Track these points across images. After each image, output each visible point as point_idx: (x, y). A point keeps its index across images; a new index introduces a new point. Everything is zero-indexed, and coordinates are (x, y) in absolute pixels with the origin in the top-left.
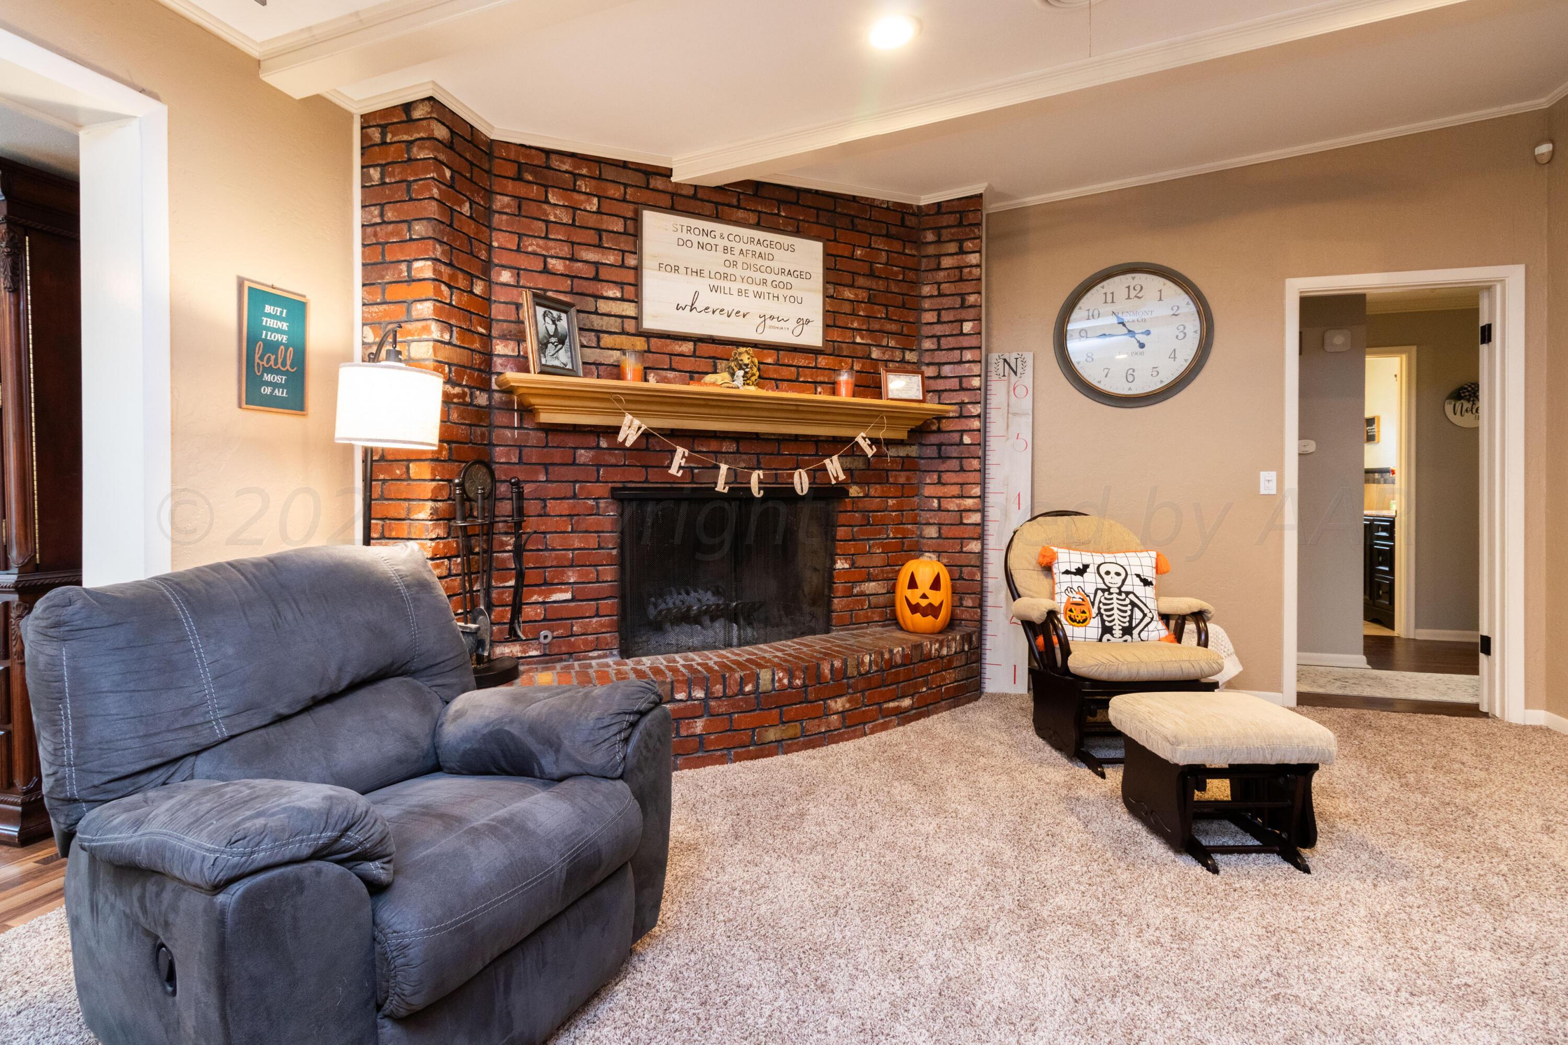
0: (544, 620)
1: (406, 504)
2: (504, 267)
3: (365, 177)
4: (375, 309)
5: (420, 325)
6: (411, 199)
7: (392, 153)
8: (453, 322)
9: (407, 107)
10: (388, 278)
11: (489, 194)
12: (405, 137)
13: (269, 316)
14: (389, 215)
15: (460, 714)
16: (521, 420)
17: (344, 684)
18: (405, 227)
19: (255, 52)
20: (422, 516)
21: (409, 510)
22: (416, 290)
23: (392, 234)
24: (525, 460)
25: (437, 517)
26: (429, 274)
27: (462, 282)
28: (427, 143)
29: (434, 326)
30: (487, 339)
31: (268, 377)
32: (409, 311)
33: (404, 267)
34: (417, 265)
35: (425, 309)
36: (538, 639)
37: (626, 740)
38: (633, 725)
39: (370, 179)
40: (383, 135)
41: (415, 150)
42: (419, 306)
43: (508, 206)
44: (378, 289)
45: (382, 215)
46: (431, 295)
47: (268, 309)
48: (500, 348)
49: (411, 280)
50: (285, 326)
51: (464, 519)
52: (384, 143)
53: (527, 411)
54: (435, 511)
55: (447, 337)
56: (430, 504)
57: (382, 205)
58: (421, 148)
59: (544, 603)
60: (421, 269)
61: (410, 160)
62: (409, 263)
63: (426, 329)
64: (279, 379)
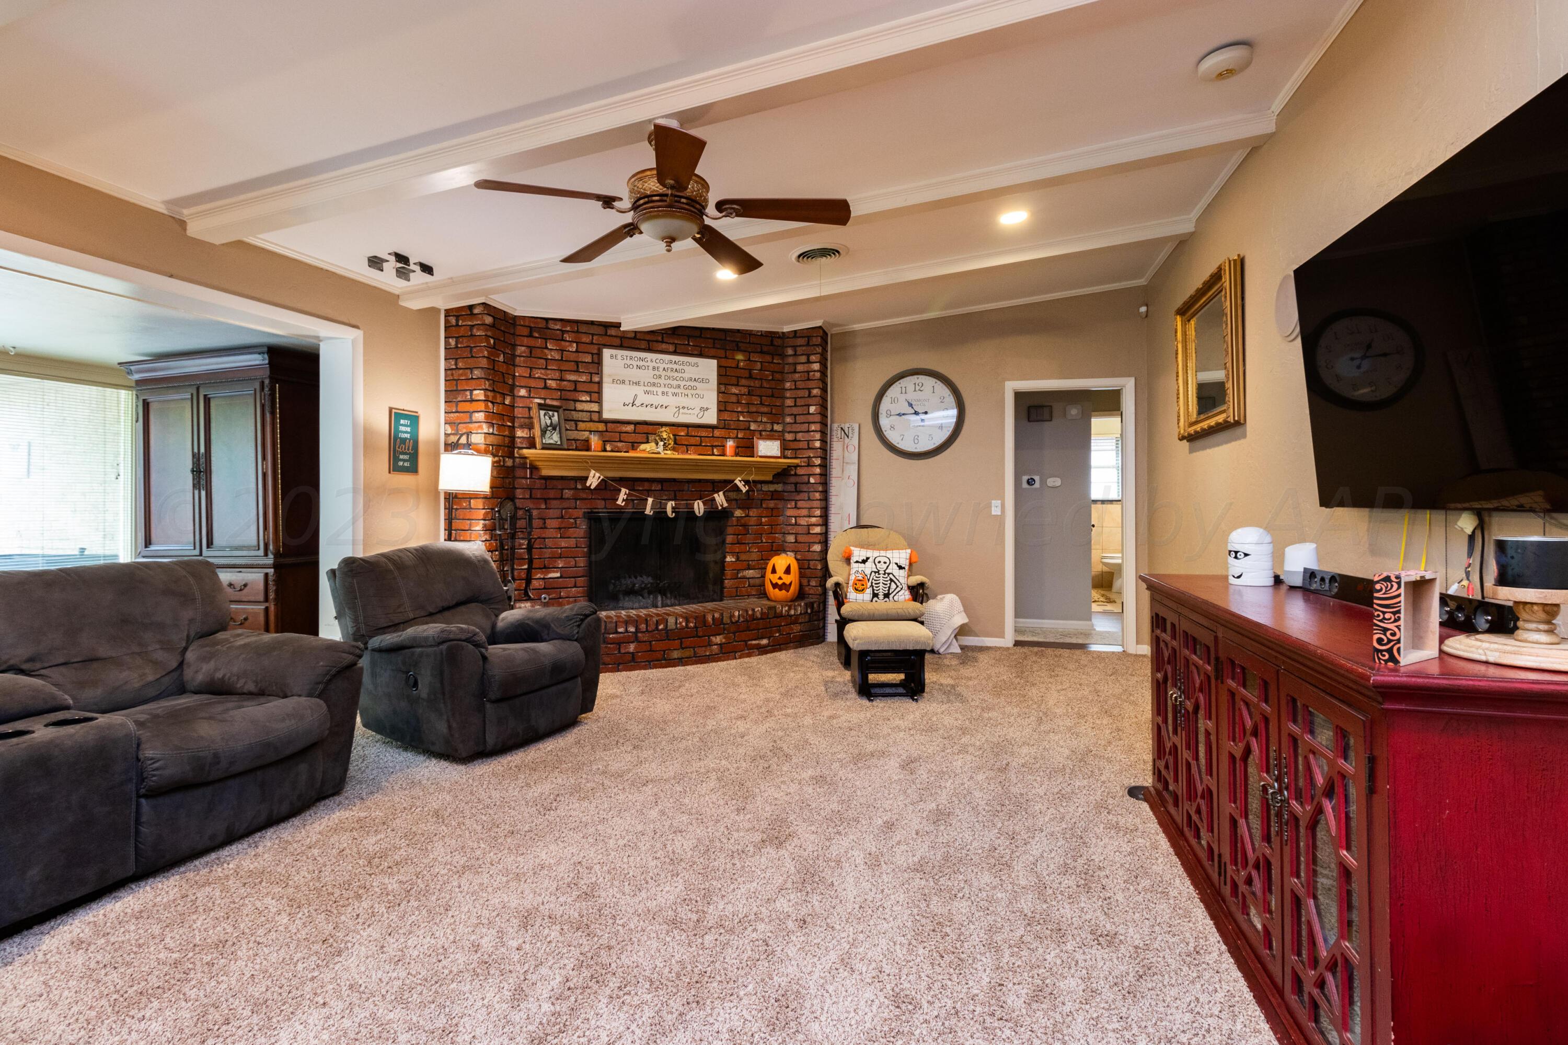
0: (544, 588)
1: (468, 522)
2: (522, 387)
3: (447, 343)
4: (452, 415)
5: (477, 425)
6: (472, 357)
7: (462, 331)
8: (494, 422)
9: (471, 307)
10: (459, 399)
11: (514, 346)
12: (470, 323)
13: (402, 425)
14: (460, 365)
15: (503, 619)
16: (531, 473)
17: (454, 602)
18: (469, 371)
19: (397, 292)
20: (477, 528)
21: (470, 525)
22: (475, 406)
23: (461, 375)
24: (533, 496)
25: (486, 529)
26: (483, 398)
27: (499, 400)
28: (482, 327)
29: (485, 426)
30: (512, 428)
31: (401, 457)
32: (471, 417)
33: (468, 393)
34: (475, 392)
35: (480, 416)
36: (540, 599)
37: (579, 626)
38: (582, 620)
39: (450, 344)
40: (457, 321)
41: (475, 330)
42: (477, 415)
43: (524, 352)
44: (454, 404)
45: (456, 364)
46: (483, 409)
47: (402, 422)
48: (519, 433)
49: (472, 401)
50: (408, 429)
51: (500, 530)
52: (457, 325)
53: (534, 468)
54: (485, 526)
55: (491, 431)
56: (482, 522)
57: (457, 359)
58: (478, 330)
59: (544, 579)
60: (478, 395)
61: (472, 335)
62: (471, 391)
63: (481, 427)
64: (406, 457)
